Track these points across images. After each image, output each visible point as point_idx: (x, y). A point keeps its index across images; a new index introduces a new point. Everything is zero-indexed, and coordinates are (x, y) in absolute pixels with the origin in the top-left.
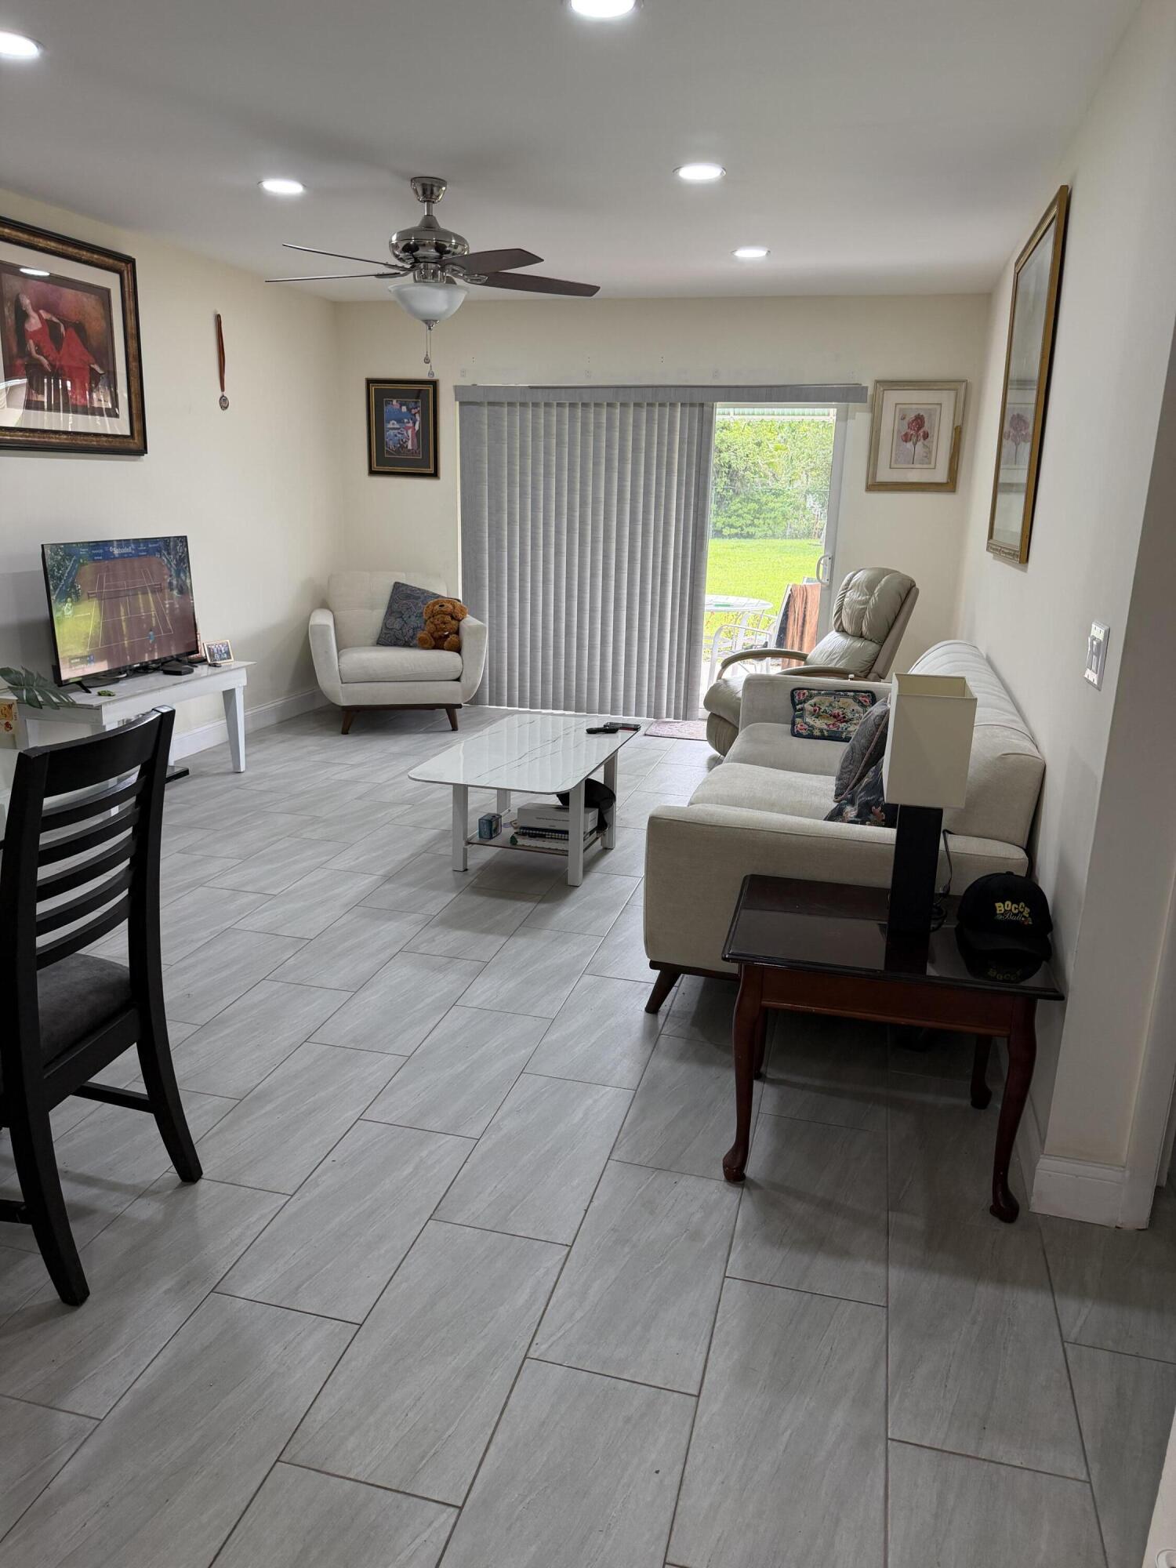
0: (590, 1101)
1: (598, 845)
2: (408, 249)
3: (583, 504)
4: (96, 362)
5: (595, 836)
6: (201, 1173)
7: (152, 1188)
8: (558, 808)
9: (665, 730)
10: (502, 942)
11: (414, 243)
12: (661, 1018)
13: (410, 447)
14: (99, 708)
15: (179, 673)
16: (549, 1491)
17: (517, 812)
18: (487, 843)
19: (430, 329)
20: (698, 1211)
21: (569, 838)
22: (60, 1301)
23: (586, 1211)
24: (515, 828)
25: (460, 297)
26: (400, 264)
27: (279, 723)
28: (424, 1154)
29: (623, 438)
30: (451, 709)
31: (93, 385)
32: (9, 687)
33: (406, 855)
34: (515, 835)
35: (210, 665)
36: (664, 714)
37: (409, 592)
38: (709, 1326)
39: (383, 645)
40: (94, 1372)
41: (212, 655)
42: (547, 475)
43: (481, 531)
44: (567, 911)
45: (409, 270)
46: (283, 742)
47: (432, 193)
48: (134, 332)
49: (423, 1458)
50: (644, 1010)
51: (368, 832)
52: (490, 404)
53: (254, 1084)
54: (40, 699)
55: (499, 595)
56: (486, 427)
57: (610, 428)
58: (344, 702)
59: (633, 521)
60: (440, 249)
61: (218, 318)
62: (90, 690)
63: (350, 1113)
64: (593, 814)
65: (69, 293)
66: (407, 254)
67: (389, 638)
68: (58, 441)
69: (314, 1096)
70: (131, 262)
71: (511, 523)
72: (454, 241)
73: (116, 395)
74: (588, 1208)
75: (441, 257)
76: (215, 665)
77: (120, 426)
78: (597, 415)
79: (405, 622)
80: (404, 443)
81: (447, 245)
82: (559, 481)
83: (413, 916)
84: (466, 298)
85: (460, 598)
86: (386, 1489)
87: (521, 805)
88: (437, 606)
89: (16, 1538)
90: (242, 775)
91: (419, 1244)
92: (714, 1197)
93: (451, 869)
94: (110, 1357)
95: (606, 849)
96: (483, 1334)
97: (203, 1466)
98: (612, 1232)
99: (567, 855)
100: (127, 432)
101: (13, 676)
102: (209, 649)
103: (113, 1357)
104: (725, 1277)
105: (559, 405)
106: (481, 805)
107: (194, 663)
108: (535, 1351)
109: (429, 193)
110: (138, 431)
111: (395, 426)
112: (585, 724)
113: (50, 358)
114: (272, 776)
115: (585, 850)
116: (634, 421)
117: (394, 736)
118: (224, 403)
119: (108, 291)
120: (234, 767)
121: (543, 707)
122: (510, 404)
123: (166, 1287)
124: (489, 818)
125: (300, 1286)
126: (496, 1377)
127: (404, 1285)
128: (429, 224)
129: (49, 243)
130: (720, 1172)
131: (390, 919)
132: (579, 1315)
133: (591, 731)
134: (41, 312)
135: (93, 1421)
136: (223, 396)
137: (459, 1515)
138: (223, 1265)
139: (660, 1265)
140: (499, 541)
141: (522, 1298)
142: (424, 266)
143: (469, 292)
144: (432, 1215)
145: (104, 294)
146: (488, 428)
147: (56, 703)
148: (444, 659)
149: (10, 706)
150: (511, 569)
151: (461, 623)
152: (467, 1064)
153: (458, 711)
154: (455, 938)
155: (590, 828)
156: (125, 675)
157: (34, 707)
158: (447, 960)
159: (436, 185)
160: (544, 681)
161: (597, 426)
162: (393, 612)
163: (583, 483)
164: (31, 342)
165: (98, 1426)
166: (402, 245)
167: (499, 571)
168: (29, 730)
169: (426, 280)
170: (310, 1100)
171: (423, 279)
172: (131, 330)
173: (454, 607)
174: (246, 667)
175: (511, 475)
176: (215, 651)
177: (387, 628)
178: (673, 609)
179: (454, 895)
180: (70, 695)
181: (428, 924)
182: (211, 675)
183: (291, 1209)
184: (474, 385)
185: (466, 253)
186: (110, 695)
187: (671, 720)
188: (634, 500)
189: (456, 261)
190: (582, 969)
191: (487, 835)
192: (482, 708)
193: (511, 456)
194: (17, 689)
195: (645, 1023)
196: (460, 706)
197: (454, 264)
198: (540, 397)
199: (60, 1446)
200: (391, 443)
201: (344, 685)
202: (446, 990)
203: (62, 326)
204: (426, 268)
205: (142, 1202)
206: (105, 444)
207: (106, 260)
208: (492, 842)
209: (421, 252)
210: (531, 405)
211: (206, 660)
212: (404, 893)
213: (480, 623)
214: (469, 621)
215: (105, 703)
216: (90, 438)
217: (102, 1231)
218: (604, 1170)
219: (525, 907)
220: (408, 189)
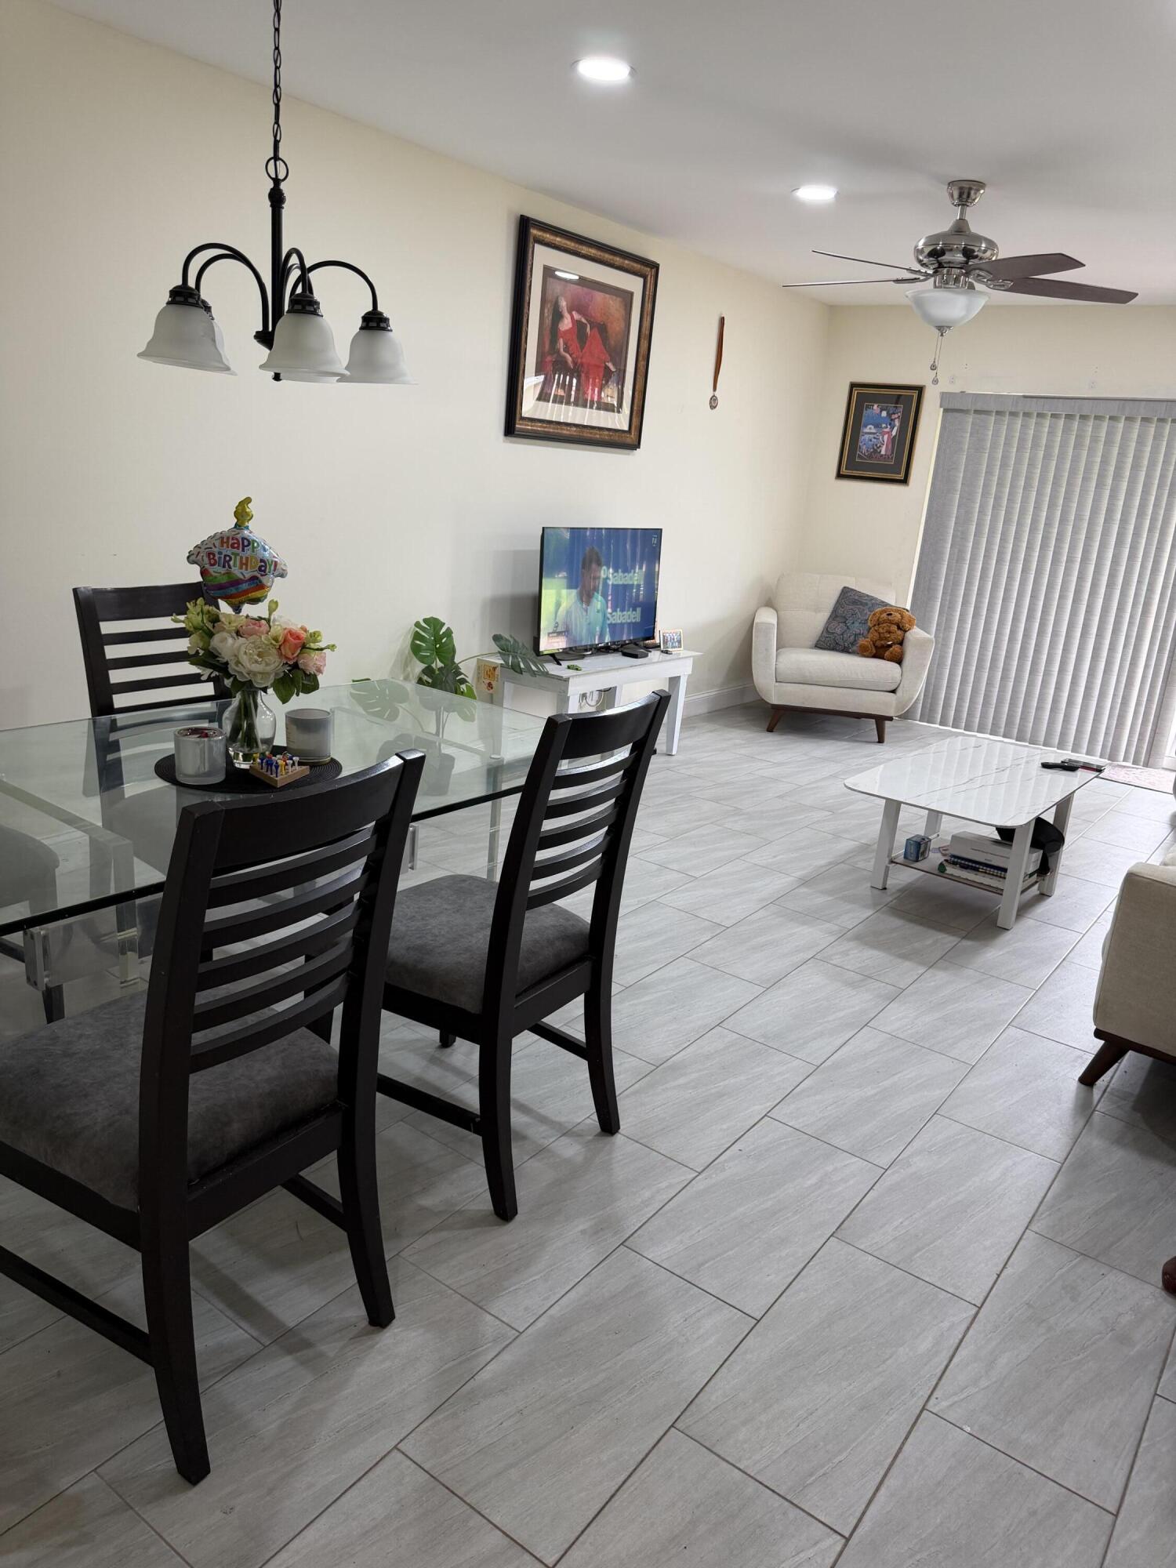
0: (1009, 1162)
1: (1035, 890)
2: (935, 254)
3: (1063, 520)
4: (611, 361)
5: (1034, 881)
6: (619, 1128)
7: (575, 1129)
8: (996, 842)
9: (1121, 775)
10: (920, 972)
11: (941, 247)
12: (1097, 1092)
13: (883, 452)
14: (567, 680)
15: (635, 656)
16: (941, 1556)
17: (950, 839)
18: (912, 865)
19: (942, 335)
20: (1127, 1313)
21: (1007, 877)
22: (493, 1212)
23: (999, 1276)
24: (944, 855)
25: (981, 302)
26: (923, 270)
27: (709, 713)
28: (830, 1168)
29: (1122, 454)
30: (881, 720)
31: (604, 382)
32: (499, 652)
33: (823, 862)
34: (944, 863)
35: (662, 651)
36: (1122, 758)
37: (856, 598)
38: (1133, 1441)
39: (821, 648)
40: (517, 1286)
41: (665, 642)
42: (1027, 487)
43: (944, 541)
44: (995, 954)
45: (931, 276)
46: (711, 731)
47: (969, 195)
48: (647, 332)
49: (811, 1475)
50: (1077, 1079)
51: (788, 832)
52: (976, 412)
53: (670, 1054)
54: (522, 666)
55: (952, 608)
56: (968, 435)
57: (1109, 442)
58: (774, 700)
59: (1119, 542)
60: (968, 254)
61: (722, 321)
62: (561, 662)
63: (757, 1107)
64: (1038, 855)
65: (599, 297)
66: (931, 259)
67: (828, 642)
68: (568, 432)
69: (725, 1080)
70: (655, 267)
71: (978, 534)
72: (983, 245)
73: (622, 393)
74: (1001, 1273)
75: (967, 263)
76: (667, 652)
77: (620, 421)
78: (1096, 428)
79: (848, 628)
80: (878, 448)
81: (976, 249)
82: (1040, 494)
83: (828, 925)
84: (986, 302)
85: (908, 607)
86: (773, 1491)
87: (955, 832)
88: (885, 614)
89: (446, 1413)
90: (673, 758)
91: (819, 1258)
92: (1147, 1303)
93: (869, 885)
94: (531, 1277)
95: (1043, 896)
96: (880, 1369)
97: (605, 1407)
98: (1026, 1306)
99: (1002, 894)
100: (626, 428)
101: (503, 642)
102: (664, 636)
103: (534, 1278)
104: (1156, 1394)
105: (1053, 416)
106: (911, 825)
107: (648, 648)
108: (935, 1405)
109: (965, 196)
110: (636, 427)
111: (872, 431)
112: (1038, 757)
113: (574, 356)
114: (699, 763)
115: (1023, 892)
116: (1139, 436)
117: (816, 740)
118: (713, 403)
119: (632, 294)
120: (667, 750)
121: (979, 731)
122: (998, 413)
123: (581, 1227)
124: (919, 840)
125: (703, 1264)
126: (891, 1419)
127: (802, 1295)
128: (960, 228)
129: (590, 250)
130: (1157, 1277)
131: (804, 923)
132: (984, 1383)
133: (1046, 766)
134: (574, 313)
135: (514, 1332)
136: (714, 396)
137: (845, 1545)
138: (633, 1223)
139: (1079, 1357)
140: (962, 552)
141: (924, 1345)
142: (948, 271)
143: (989, 298)
144: (834, 1232)
145: (627, 297)
146: (970, 436)
147: (534, 671)
148: (883, 669)
149: (494, 669)
150: (969, 583)
151: (908, 634)
152: (878, 1090)
153: (887, 723)
154: (871, 957)
155: (1032, 869)
156: (590, 653)
157: (517, 672)
158: (859, 977)
159: (975, 188)
160: (986, 703)
161: (1095, 439)
162: (836, 616)
163: (1068, 498)
164: (561, 341)
165: (517, 1337)
166: (928, 250)
167: (956, 584)
168: (506, 691)
169: (947, 286)
170: (721, 1084)
171: (944, 285)
172: (645, 331)
173: (902, 616)
174: (693, 657)
175: (986, 486)
176: (669, 639)
177: (828, 632)
178: (1152, 643)
179: (871, 913)
180: (545, 665)
181: (842, 935)
182: (661, 662)
183: (700, 1185)
184: (962, 392)
185: (994, 259)
186: (577, 669)
187: (1129, 764)
188: (1124, 521)
189: (983, 266)
190: (1007, 1021)
191: (913, 857)
192: (912, 724)
193: (990, 467)
194: (504, 654)
195: (1077, 1094)
196: (890, 719)
197: (981, 269)
198: (1034, 407)
199: (486, 1344)
200: (864, 449)
201: (777, 684)
202: (857, 1008)
203: (589, 326)
204: (948, 273)
205: (565, 1140)
206: (607, 438)
207: (635, 265)
208: (918, 865)
209: (947, 257)
210: (1021, 414)
211: (659, 646)
212: (821, 900)
213: (928, 636)
214: (915, 634)
215: (573, 676)
216: (595, 431)
217: (531, 1158)
218: (1020, 1239)
219: (948, 940)
220: (943, 194)
